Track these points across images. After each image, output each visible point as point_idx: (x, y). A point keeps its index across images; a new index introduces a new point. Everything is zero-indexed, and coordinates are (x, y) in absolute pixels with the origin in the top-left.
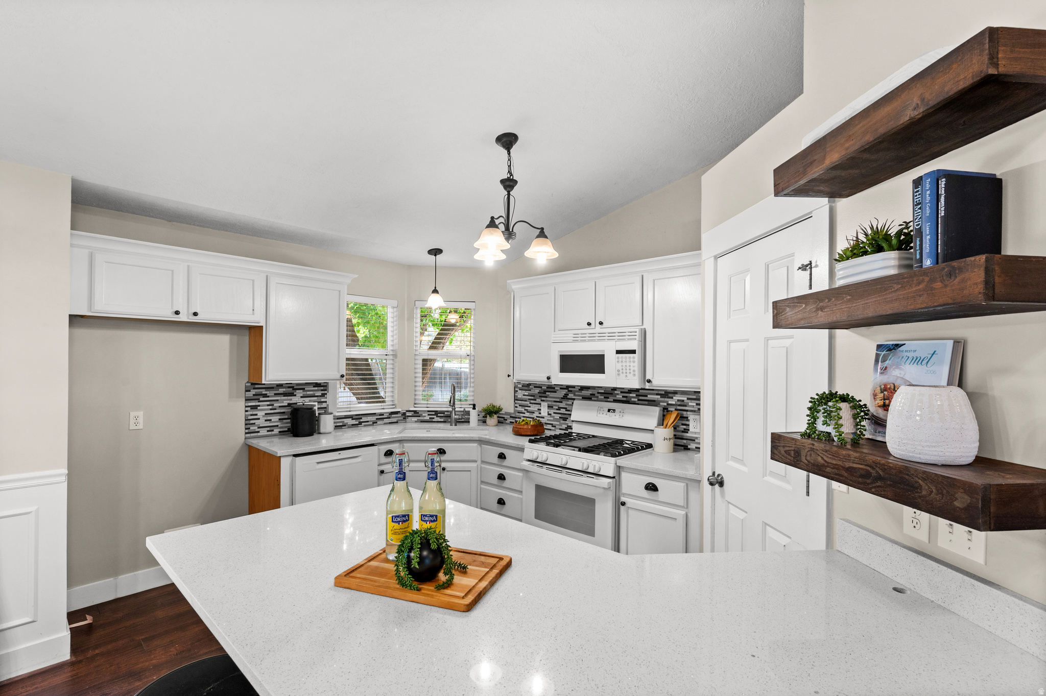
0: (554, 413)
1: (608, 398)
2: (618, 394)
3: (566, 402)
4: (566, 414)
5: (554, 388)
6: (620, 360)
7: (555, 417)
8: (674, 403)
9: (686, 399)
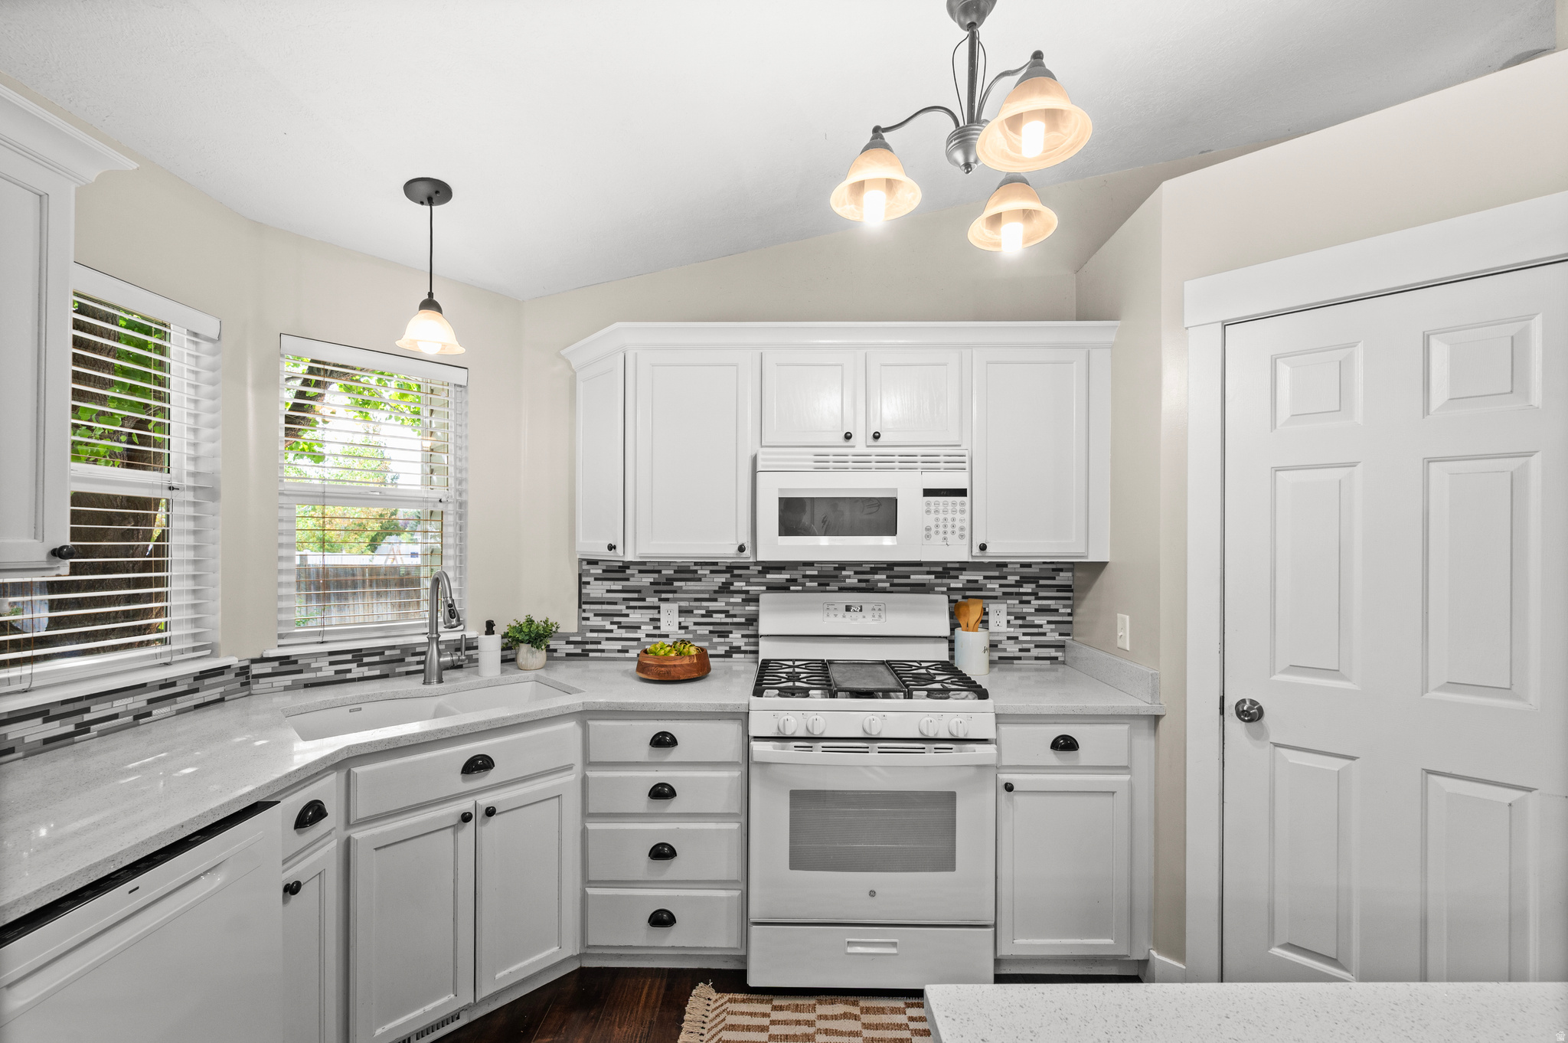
0: (696, 624)
1: (828, 585)
2: (849, 577)
3: (726, 600)
4: (727, 624)
5: (696, 572)
6: (933, 508)
7: (698, 632)
8: (960, 586)
9: (982, 578)
